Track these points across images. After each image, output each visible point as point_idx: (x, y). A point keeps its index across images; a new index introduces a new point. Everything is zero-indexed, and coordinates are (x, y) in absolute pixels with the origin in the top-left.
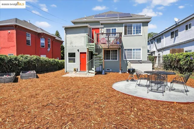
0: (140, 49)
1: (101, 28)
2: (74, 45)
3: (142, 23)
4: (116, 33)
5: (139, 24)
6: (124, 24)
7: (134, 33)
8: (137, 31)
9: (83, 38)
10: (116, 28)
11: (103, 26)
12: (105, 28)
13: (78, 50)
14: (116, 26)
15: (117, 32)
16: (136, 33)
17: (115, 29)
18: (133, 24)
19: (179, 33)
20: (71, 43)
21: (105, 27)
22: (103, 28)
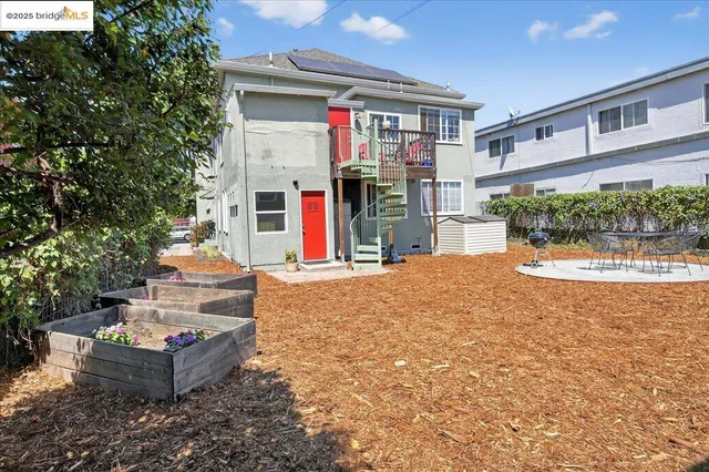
0: (459, 184)
1: (354, 110)
2: (278, 164)
3: (461, 112)
4: (398, 132)
5: (454, 112)
6: (420, 106)
7: (444, 138)
8: (451, 130)
9: (312, 140)
10: (400, 115)
11: (361, 104)
12: (368, 112)
13: (295, 183)
14: (399, 109)
15: (401, 128)
16: (450, 137)
17: (397, 119)
18: (441, 109)
19: (516, 144)
20: (267, 154)
21: (366, 107)
22: (362, 110)
